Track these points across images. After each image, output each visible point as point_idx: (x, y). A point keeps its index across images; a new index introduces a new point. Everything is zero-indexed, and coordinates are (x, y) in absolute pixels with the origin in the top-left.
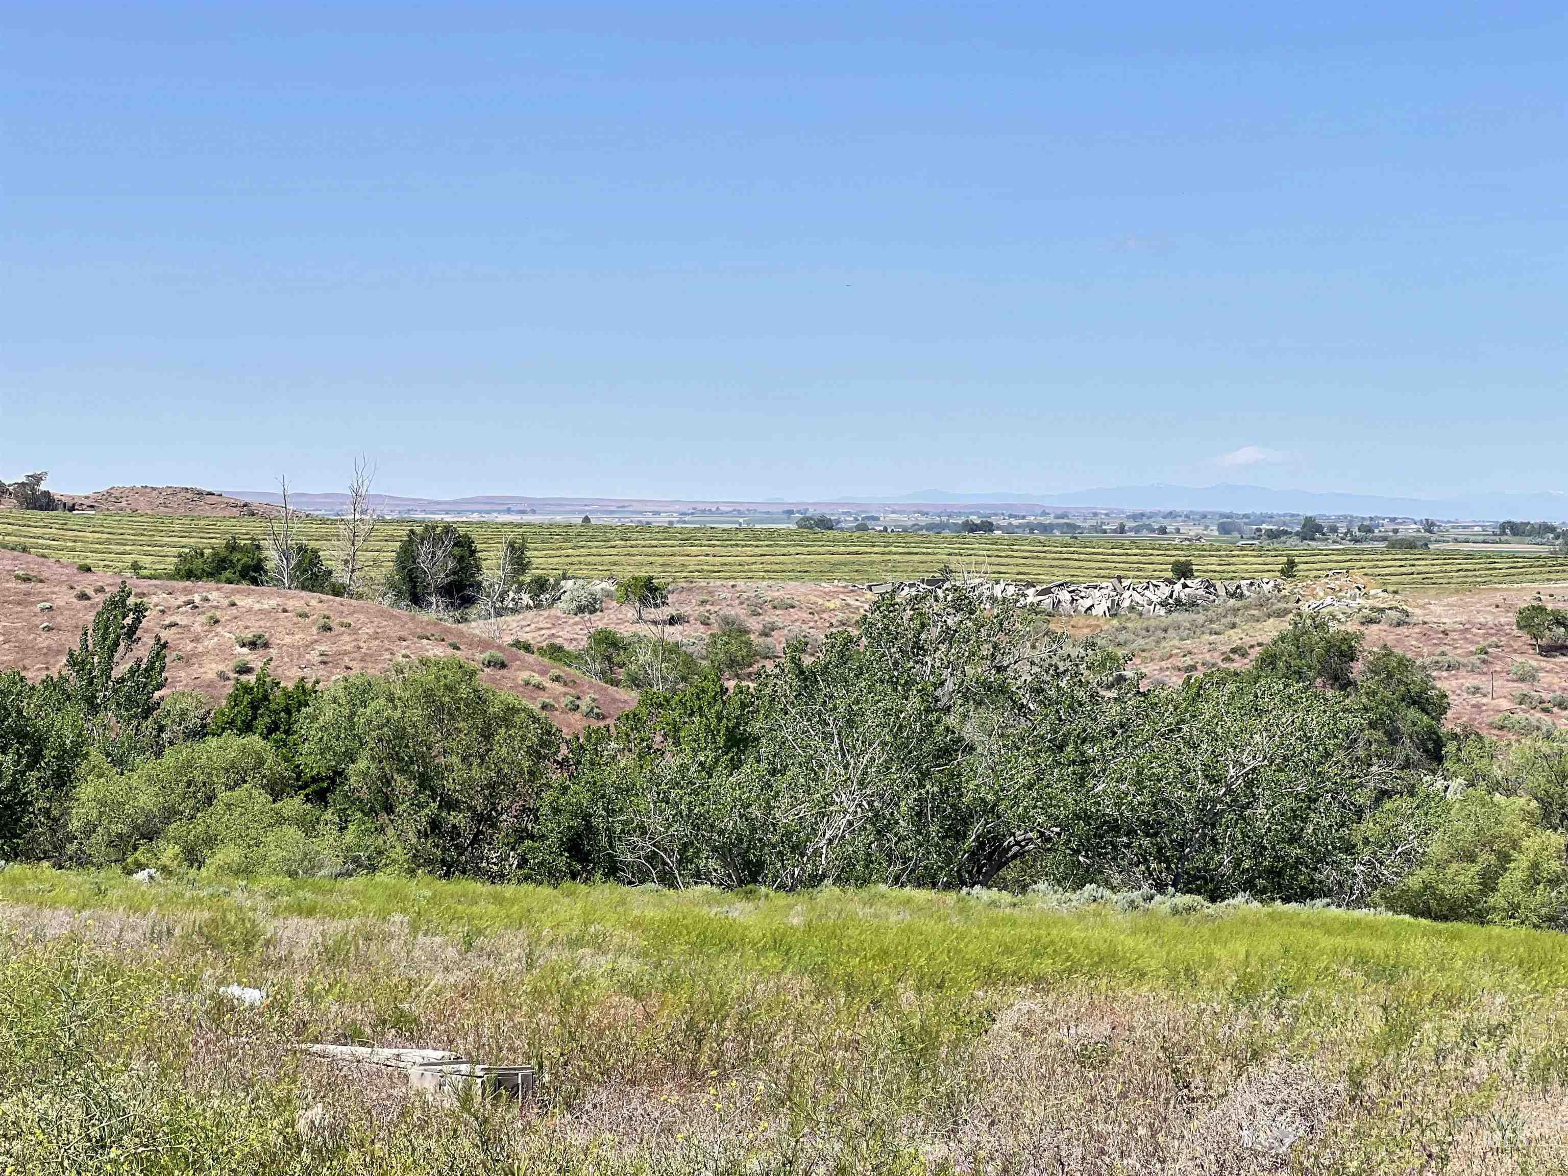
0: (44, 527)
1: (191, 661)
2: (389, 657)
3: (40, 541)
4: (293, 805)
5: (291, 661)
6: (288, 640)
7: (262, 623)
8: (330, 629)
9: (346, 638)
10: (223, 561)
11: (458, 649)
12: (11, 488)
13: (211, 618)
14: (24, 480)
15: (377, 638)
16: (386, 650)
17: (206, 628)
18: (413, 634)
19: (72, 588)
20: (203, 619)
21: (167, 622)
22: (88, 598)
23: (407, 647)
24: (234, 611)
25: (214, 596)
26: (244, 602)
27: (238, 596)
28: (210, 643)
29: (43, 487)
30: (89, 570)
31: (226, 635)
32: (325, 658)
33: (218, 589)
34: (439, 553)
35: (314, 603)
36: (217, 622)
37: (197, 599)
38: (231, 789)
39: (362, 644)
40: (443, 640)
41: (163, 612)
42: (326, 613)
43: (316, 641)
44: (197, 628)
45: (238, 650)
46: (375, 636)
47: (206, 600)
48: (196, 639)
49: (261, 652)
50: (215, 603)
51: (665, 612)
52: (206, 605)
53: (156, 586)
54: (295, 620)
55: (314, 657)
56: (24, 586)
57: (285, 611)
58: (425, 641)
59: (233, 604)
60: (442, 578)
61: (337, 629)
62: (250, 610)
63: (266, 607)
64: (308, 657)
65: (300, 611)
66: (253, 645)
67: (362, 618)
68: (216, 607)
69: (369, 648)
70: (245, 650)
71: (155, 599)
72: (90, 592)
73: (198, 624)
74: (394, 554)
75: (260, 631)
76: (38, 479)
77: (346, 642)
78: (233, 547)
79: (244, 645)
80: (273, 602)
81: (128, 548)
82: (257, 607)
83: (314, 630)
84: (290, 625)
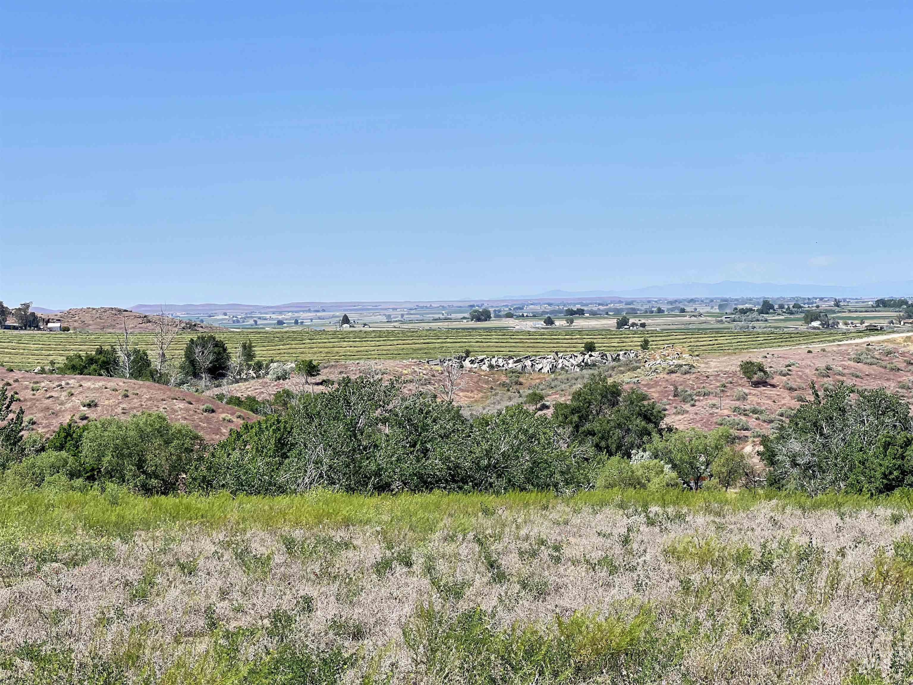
1: (59, 415)
5: (108, 413)
6: (107, 402)
7: (94, 395)
8: (128, 396)
9: (135, 401)
10: (91, 360)
12: (13, 312)
13: (70, 393)
17: (66, 398)
18: (170, 397)
19: (3, 380)
20: (65, 393)
21: (47, 396)
23: (166, 404)
24: (81, 389)
25: (71, 382)
26: (86, 384)
27: (84, 381)
28: (68, 405)
29: (31, 310)
30: (11, 370)
31: (76, 401)
32: (124, 411)
33: (74, 378)
34: (206, 351)
35: (120, 384)
36: (72, 395)
37: (63, 384)
39: (144, 404)
40: (184, 400)
41: (46, 390)
42: (126, 388)
43: (121, 403)
44: (62, 398)
45: (82, 408)
46: (150, 399)
47: (68, 384)
48: (62, 404)
49: (93, 409)
50: (72, 385)
51: (318, 379)
54: (111, 392)
55: (119, 410)
57: (106, 388)
58: (175, 401)
59: (81, 386)
60: (207, 364)
61: (131, 396)
62: (89, 388)
63: (97, 386)
64: (116, 410)
65: (113, 388)
66: (90, 405)
67: (144, 392)
71: (43, 385)
72: (11, 381)
75: (93, 399)
76: (27, 306)
78: (100, 351)
79: (85, 406)
80: (101, 384)
82: (92, 386)
83: (120, 397)
84: (108, 395)
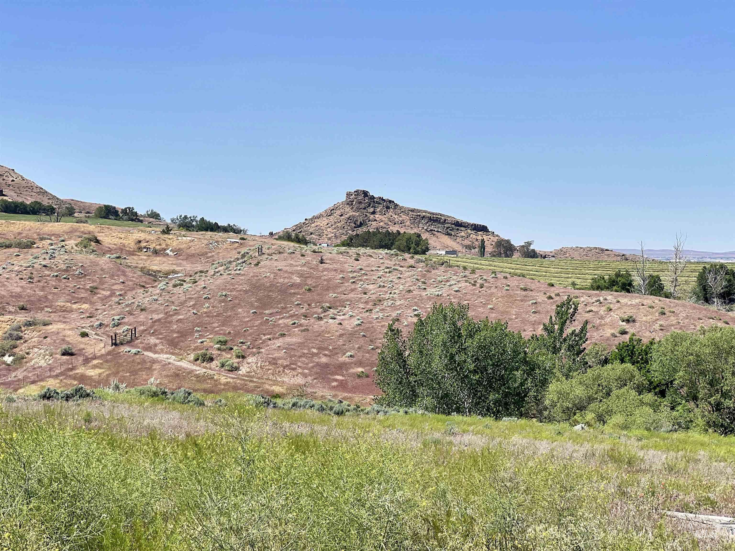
0: (533, 266)
1: (599, 328)
2: (694, 327)
3: (531, 272)
4: (649, 397)
5: (646, 328)
6: (644, 319)
7: (632, 311)
8: (665, 314)
9: (672, 318)
10: (614, 281)
11: (728, 324)
12: (518, 248)
13: (608, 308)
14: (524, 244)
15: (687, 319)
16: (692, 324)
17: (606, 313)
18: (706, 317)
19: (545, 294)
20: (604, 308)
21: (588, 310)
22: (552, 299)
23: (703, 323)
24: (618, 305)
25: (609, 297)
26: (623, 301)
27: (620, 298)
28: (608, 320)
29: (532, 247)
30: (553, 285)
31: (615, 316)
32: (662, 328)
33: (611, 295)
34: (718, 278)
35: (657, 301)
36: (611, 310)
37: (601, 299)
38: (620, 388)
39: (680, 321)
40: (720, 320)
41: (586, 305)
42: (663, 306)
43: (658, 319)
44: (602, 313)
45: (621, 323)
46: (687, 317)
47: (606, 299)
48: (602, 318)
49: (631, 324)
50: (610, 301)
52: (606, 302)
53: (582, 293)
54: (648, 309)
55: (657, 327)
56: (524, 293)
57: (643, 305)
58: (711, 320)
59: (618, 302)
60: (719, 290)
61: (668, 314)
62: (626, 304)
63: (634, 303)
64: (654, 327)
65: (650, 305)
66: (628, 321)
67: (681, 309)
68: (610, 303)
69: (683, 323)
70: (624, 323)
71: (582, 299)
72: (553, 295)
73: (602, 311)
74: (695, 278)
75: (631, 314)
76: (529, 244)
77: (673, 320)
78: (618, 275)
79: (623, 321)
80: (637, 301)
81: (570, 275)
82: (629, 303)
83: (657, 314)
84: (645, 312)
